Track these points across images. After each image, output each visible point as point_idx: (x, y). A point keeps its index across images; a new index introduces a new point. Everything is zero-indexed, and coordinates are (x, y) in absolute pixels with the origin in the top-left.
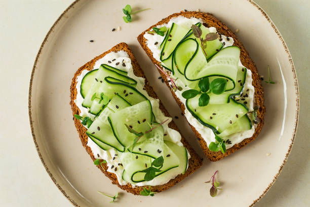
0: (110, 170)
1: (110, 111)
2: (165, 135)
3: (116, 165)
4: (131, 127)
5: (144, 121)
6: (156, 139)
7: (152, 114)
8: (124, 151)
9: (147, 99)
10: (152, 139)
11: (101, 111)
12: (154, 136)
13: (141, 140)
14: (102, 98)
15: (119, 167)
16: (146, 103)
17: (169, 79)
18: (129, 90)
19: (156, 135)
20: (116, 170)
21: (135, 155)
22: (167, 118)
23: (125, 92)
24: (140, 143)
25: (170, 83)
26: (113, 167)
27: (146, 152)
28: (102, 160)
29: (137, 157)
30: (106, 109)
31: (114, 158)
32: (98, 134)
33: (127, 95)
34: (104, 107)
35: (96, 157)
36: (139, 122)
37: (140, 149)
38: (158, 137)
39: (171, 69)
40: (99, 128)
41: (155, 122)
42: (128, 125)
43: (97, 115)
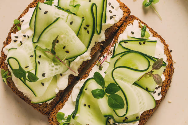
0: (13, 35)
1: (65, 18)
2: (61, 75)
3: (19, 40)
4: (58, 42)
5: (67, 52)
6: (54, 68)
7: (76, 57)
8: (34, 43)
9: (88, 48)
10: (53, 64)
11: (63, 9)
12: (56, 65)
13: (49, 54)
14: (75, 7)
15: (18, 42)
16: (84, 48)
17: (105, 55)
18: (90, 29)
19: (58, 67)
20: (15, 41)
21: (33, 54)
22: (77, 72)
23: (88, 26)
24: (46, 55)
25: (102, 58)
26: (17, 37)
27: (39, 63)
28: (20, 26)
29: (32, 56)
30: (66, 14)
31: (25, 36)
32: (41, 13)
33: (85, 29)
34: (68, 11)
35: (21, 19)
36: (64, 47)
37: (40, 57)
38: (56, 69)
39: (115, 54)
40: (46, 12)
41: (70, 62)
42: (58, 39)
43: (58, 7)
